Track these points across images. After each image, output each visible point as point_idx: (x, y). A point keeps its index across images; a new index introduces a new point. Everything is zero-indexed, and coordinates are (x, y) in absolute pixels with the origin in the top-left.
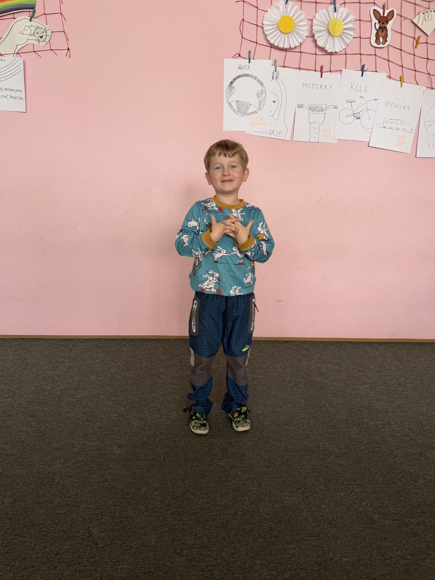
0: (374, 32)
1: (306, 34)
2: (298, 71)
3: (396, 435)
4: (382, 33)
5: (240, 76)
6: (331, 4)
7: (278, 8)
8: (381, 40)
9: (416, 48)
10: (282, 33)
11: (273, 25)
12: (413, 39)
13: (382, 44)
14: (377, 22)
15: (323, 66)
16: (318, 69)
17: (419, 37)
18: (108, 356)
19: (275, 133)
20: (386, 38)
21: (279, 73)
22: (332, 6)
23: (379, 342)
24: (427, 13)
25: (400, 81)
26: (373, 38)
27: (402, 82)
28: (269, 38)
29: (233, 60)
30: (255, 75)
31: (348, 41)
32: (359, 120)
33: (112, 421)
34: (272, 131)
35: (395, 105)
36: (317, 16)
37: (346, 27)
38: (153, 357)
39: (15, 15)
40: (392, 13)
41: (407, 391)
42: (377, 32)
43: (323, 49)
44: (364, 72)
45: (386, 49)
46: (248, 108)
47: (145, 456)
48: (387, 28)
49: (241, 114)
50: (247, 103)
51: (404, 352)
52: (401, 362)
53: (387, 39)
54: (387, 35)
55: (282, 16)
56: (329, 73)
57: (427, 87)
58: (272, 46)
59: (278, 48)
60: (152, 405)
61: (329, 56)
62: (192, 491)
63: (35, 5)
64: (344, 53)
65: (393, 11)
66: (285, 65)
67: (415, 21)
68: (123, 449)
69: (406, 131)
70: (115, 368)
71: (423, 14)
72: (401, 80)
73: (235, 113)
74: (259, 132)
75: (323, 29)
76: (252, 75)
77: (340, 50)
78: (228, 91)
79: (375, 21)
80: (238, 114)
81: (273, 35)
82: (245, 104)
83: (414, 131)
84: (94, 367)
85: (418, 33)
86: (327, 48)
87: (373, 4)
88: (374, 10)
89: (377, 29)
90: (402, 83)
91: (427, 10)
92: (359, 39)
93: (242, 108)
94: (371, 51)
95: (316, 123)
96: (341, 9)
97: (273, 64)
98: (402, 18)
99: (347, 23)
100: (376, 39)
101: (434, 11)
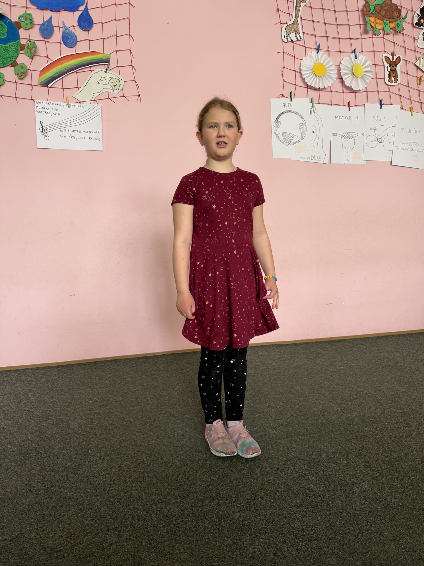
0: (387, 73)
1: (335, 76)
2: (330, 106)
4: (394, 74)
5: (284, 112)
6: (352, 52)
7: (311, 56)
8: (393, 79)
9: (419, 85)
10: (316, 76)
11: (309, 70)
12: (416, 78)
13: (394, 82)
14: (388, 65)
15: (350, 101)
16: (346, 104)
17: (421, 77)
19: (316, 158)
20: (397, 78)
21: (315, 109)
22: (353, 54)
25: (410, 111)
26: (387, 79)
28: (307, 80)
29: (278, 99)
30: (296, 111)
31: (368, 81)
32: (382, 144)
34: (313, 157)
35: (409, 131)
36: (342, 62)
37: (365, 70)
39: (91, 68)
40: (399, 58)
42: (389, 73)
43: (350, 89)
44: (382, 105)
45: (398, 86)
46: (292, 138)
47: (301, 432)
48: (397, 70)
49: (287, 143)
50: (291, 134)
54: (397, 76)
55: (315, 63)
56: (355, 107)
58: (309, 87)
59: (315, 89)
61: (354, 93)
62: (365, 451)
63: (109, 59)
64: (366, 91)
65: (399, 57)
66: (320, 102)
67: (417, 64)
68: (277, 430)
69: (418, 151)
71: (423, 58)
73: (282, 143)
74: (302, 158)
75: (348, 72)
76: (294, 111)
77: (362, 88)
78: (275, 125)
79: (386, 65)
80: (284, 144)
81: (309, 78)
85: (420, 74)
86: (353, 88)
87: (384, 52)
88: (385, 57)
89: (389, 71)
90: (412, 113)
92: (376, 79)
93: (288, 139)
94: (386, 88)
95: (348, 148)
96: (360, 57)
97: (311, 102)
98: (407, 62)
99: (366, 67)
100: (389, 79)
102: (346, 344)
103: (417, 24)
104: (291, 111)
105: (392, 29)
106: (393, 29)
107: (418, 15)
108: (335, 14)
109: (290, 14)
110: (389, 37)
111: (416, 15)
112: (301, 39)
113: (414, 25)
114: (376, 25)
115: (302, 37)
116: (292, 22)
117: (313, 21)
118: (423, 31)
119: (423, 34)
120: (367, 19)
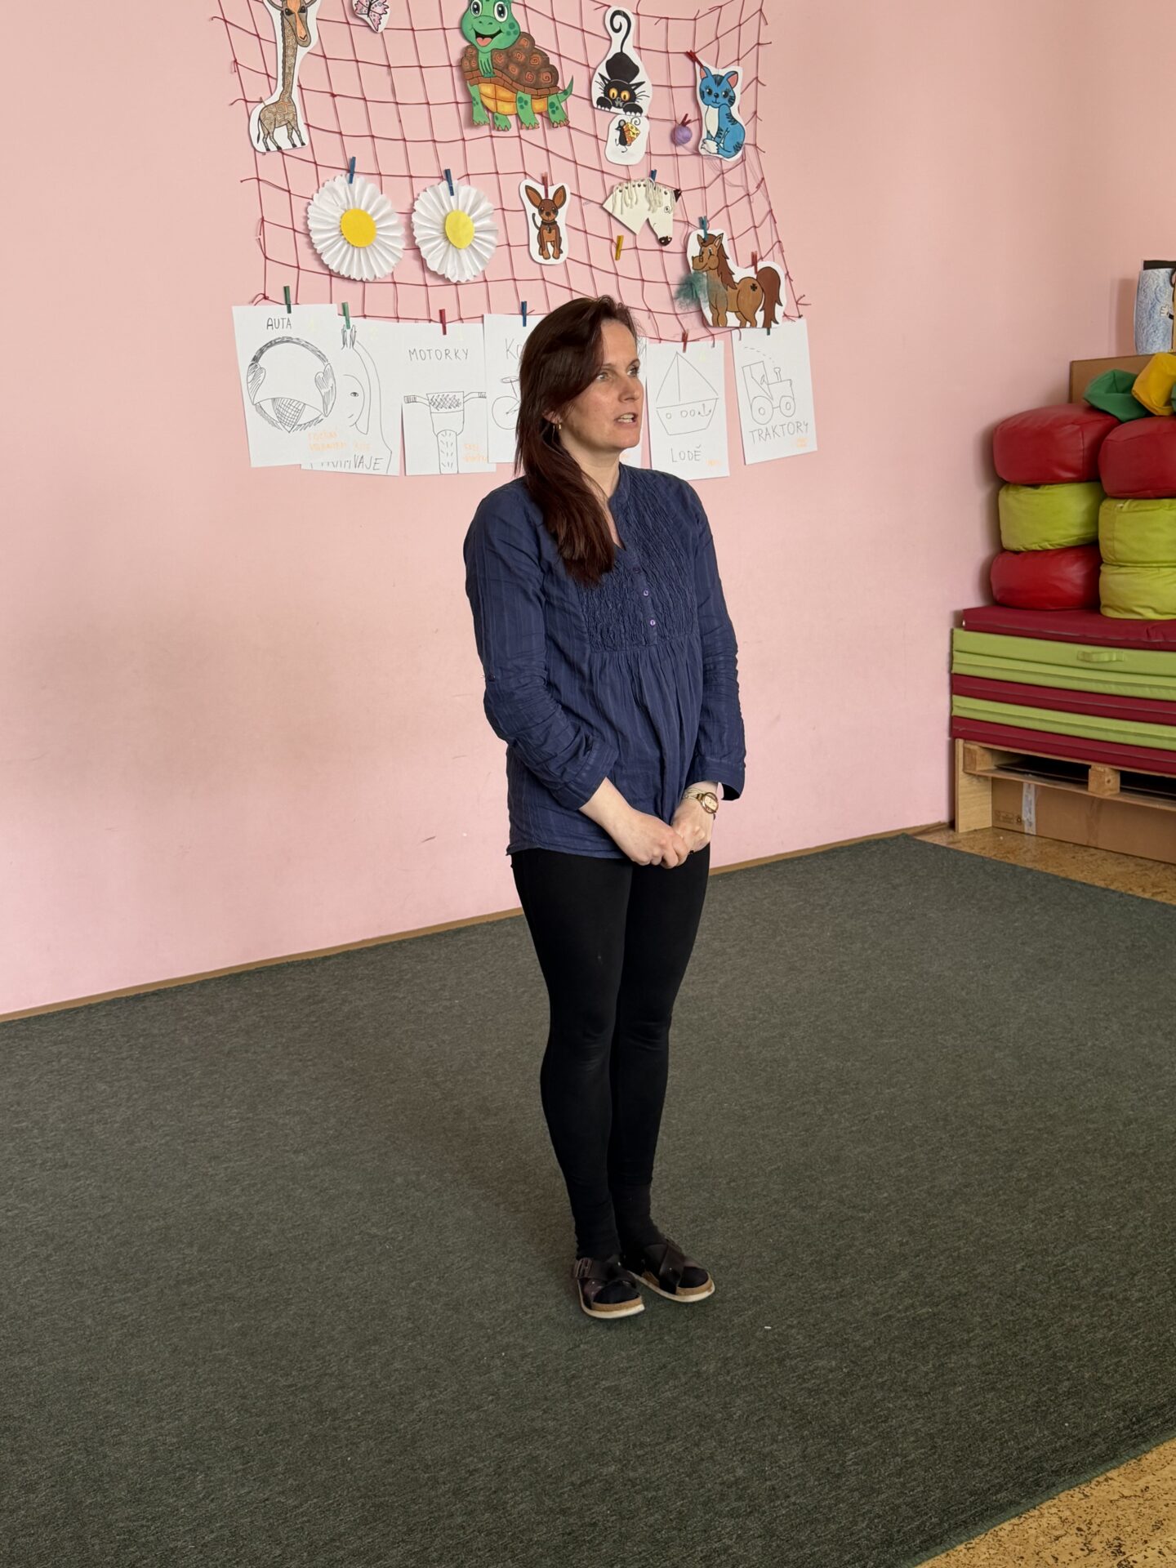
0: (534, 232)
1: (401, 246)
2: (393, 324)
4: (551, 234)
5: (274, 343)
6: (442, 178)
7: (333, 191)
8: (551, 249)
9: (617, 260)
10: (350, 246)
11: (330, 231)
12: (609, 242)
13: (553, 257)
14: (536, 211)
15: (444, 309)
16: (436, 316)
17: (619, 238)
19: (366, 461)
20: (560, 246)
21: (355, 331)
22: (445, 184)
24: (627, 190)
26: (535, 247)
28: (327, 256)
29: (252, 307)
30: (305, 338)
31: (486, 255)
34: (360, 458)
36: (417, 206)
37: (477, 224)
40: (561, 193)
42: (540, 232)
43: (439, 275)
44: (528, 317)
45: (562, 266)
46: (299, 412)
48: (558, 224)
49: (286, 427)
50: (296, 403)
54: (560, 238)
55: (345, 210)
56: (458, 324)
57: (650, 338)
58: (332, 274)
59: (344, 278)
61: (453, 287)
64: (483, 280)
65: (562, 188)
66: (366, 313)
67: (608, 206)
71: (621, 191)
73: (274, 425)
74: (331, 464)
75: (435, 233)
76: (298, 339)
77: (474, 274)
78: (250, 378)
79: (532, 209)
80: (279, 428)
81: (333, 251)
82: (294, 405)
85: (618, 231)
86: (448, 276)
87: (523, 175)
88: (527, 188)
89: (539, 226)
91: (625, 185)
92: (507, 248)
93: (288, 414)
94: (535, 272)
95: (448, 432)
96: (462, 189)
97: (342, 313)
98: (583, 201)
99: (480, 218)
100: (541, 246)
101: (639, 186)
102: (473, 938)
103: (601, 101)
104: (290, 338)
105: (539, 114)
107: (603, 77)
108: (390, 74)
109: (268, 76)
110: (534, 136)
111: (597, 78)
112: (303, 144)
113: (595, 105)
114: (499, 103)
115: (306, 140)
116: (275, 98)
117: (333, 96)
118: (619, 118)
119: (620, 126)
120: (473, 90)
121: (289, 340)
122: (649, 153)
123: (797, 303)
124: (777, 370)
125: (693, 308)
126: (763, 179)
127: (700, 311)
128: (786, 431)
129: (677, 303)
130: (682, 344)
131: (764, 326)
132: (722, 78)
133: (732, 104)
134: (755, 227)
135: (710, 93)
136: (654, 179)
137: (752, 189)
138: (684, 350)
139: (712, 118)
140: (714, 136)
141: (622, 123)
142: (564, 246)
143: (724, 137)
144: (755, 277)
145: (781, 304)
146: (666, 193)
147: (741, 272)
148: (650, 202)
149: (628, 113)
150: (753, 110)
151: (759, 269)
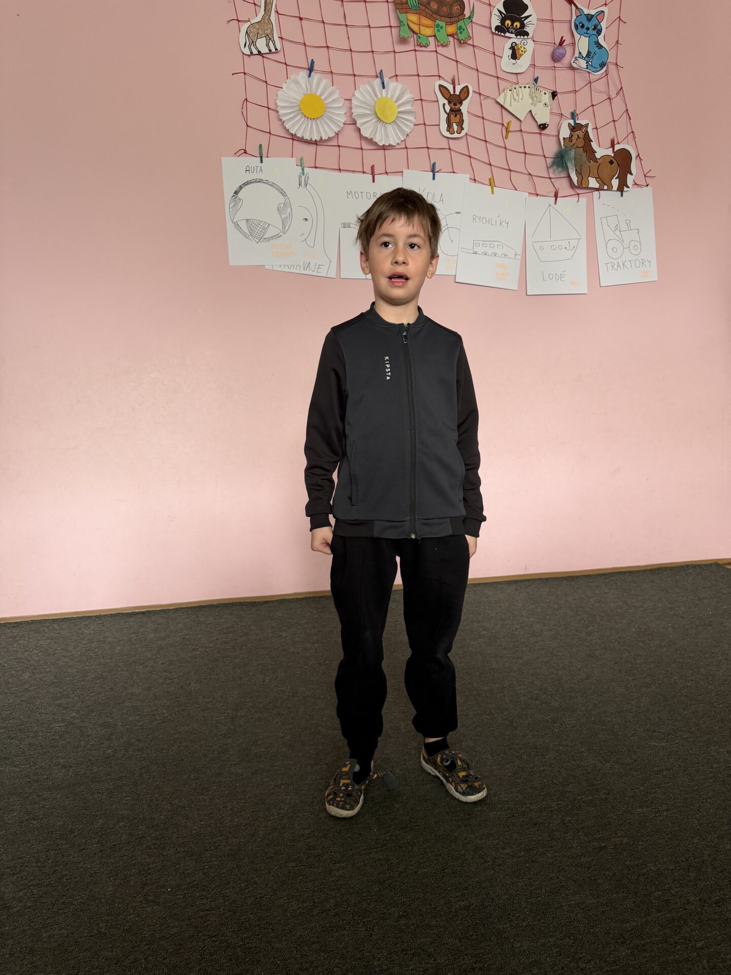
0: (444, 116)
1: (343, 119)
2: (337, 173)
3: (519, 700)
4: (456, 118)
5: (249, 182)
6: (377, 77)
7: (297, 82)
8: (455, 127)
9: (506, 138)
10: (306, 118)
11: (292, 107)
12: (501, 126)
13: (457, 133)
14: (446, 102)
15: (373, 165)
16: (368, 169)
17: (508, 123)
18: (55, 643)
19: (312, 267)
21: (308, 177)
22: (378, 80)
23: (506, 581)
24: (515, 90)
25: (490, 185)
26: (444, 126)
27: (492, 185)
28: (288, 125)
29: (236, 158)
30: (271, 180)
31: (408, 131)
33: (53, 733)
34: (307, 264)
35: (487, 220)
36: (357, 94)
37: (401, 109)
38: (136, 638)
40: (466, 90)
41: (543, 641)
42: (448, 116)
43: (370, 141)
44: (436, 174)
45: (464, 140)
46: (265, 229)
47: (109, 775)
48: (462, 111)
49: (255, 239)
50: (263, 223)
51: (544, 592)
52: (538, 603)
53: (463, 126)
54: (463, 120)
55: (304, 95)
56: (385, 176)
57: (530, 193)
58: (294, 138)
59: (302, 140)
60: (127, 704)
61: (382, 151)
62: (184, 814)
64: (404, 147)
65: (467, 87)
66: (317, 165)
67: (501, 100)
68: (69, 770)
69: (507, 257)
70: (67, 659)
71: (510, 90)
72: (492, 183)
73: (247, 238)
74: (286, 266)
75: (368, 112)
76: (267, 180)
77: (397, 142)
78: (232, 205)
79: (442, 100)
80: (250, 240)
81: (293, 121)
82: (261, 224)
83: (519, 257)
84: (28, 661)
85: (507, 118)
86: (377, 139)
87: (438, 77)
88: (440, 86)
89: (448, 112)
90: (492, 188)
91: (514, 86)
92: (423, 126)
93: (257, 231)
94: (444, 143)
96: (392, 85)
97: (299, 165)
98: (482, 97)
99: (403, 104)
100: (448, 126)
101: (525, 87)
103: (497, 28)
104: (262, 179)
105: (452, 35)
106: (453, 37)
107: (500, 12)
108: (343, 5)
109: (255, 4)
110: (448, 51)
111: (495, 12)
112: (276, 49)
114: (422, 28)
115: (279, 47)
116: (259, 18)
117: (301, 19)
118: (511, 41)
119: (512, 46)
120: (403, 17)
121: (260, 181)
122: (533, 65)
123: (645, 176)
124: (628, 222)
125: (564, 174)
126: (622, 87)
127: (569, 177)
128: (633, 265)
129: (551, 170)
130: (554, 198)
131: (618, 190)
132: (592, 16)
133: (599, 34)
134: (614, 121)
135: (583, 26)
136: (536, 84)
137: (613, 95)
138: (555, 203)
139: (583, 44)
140: (584, 57)
141: (514, 45)
142: (465, 125)
143: (593, 57)
144: (613, 155)
145: (632, 174)
146: (545, 94)
147: (602, 151)
148: (532, 98)
149: (519, 37)
150: (616, 40)
151: (615, 150)
